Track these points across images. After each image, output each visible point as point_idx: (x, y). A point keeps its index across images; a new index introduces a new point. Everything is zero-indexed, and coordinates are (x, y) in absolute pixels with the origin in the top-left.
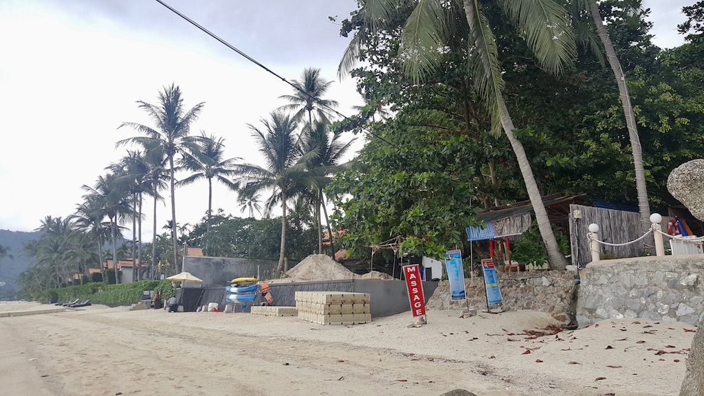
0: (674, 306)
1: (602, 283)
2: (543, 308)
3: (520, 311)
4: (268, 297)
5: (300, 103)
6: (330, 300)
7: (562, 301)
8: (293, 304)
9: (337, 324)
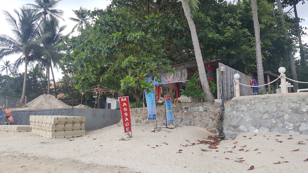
0: (297, 124)
1: (243, 110)
2: (200, 125)
3: (185, 126)
4: (11, 119)
5: (39, 9)
6: (57, 121)
7: (213, 121)
8: (29, 123)
9: (61, 138)
